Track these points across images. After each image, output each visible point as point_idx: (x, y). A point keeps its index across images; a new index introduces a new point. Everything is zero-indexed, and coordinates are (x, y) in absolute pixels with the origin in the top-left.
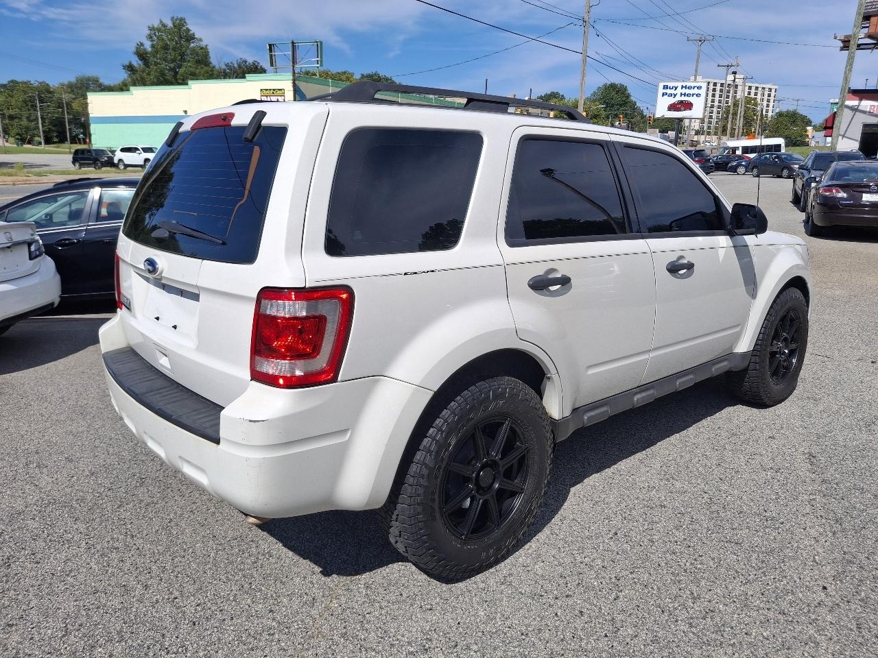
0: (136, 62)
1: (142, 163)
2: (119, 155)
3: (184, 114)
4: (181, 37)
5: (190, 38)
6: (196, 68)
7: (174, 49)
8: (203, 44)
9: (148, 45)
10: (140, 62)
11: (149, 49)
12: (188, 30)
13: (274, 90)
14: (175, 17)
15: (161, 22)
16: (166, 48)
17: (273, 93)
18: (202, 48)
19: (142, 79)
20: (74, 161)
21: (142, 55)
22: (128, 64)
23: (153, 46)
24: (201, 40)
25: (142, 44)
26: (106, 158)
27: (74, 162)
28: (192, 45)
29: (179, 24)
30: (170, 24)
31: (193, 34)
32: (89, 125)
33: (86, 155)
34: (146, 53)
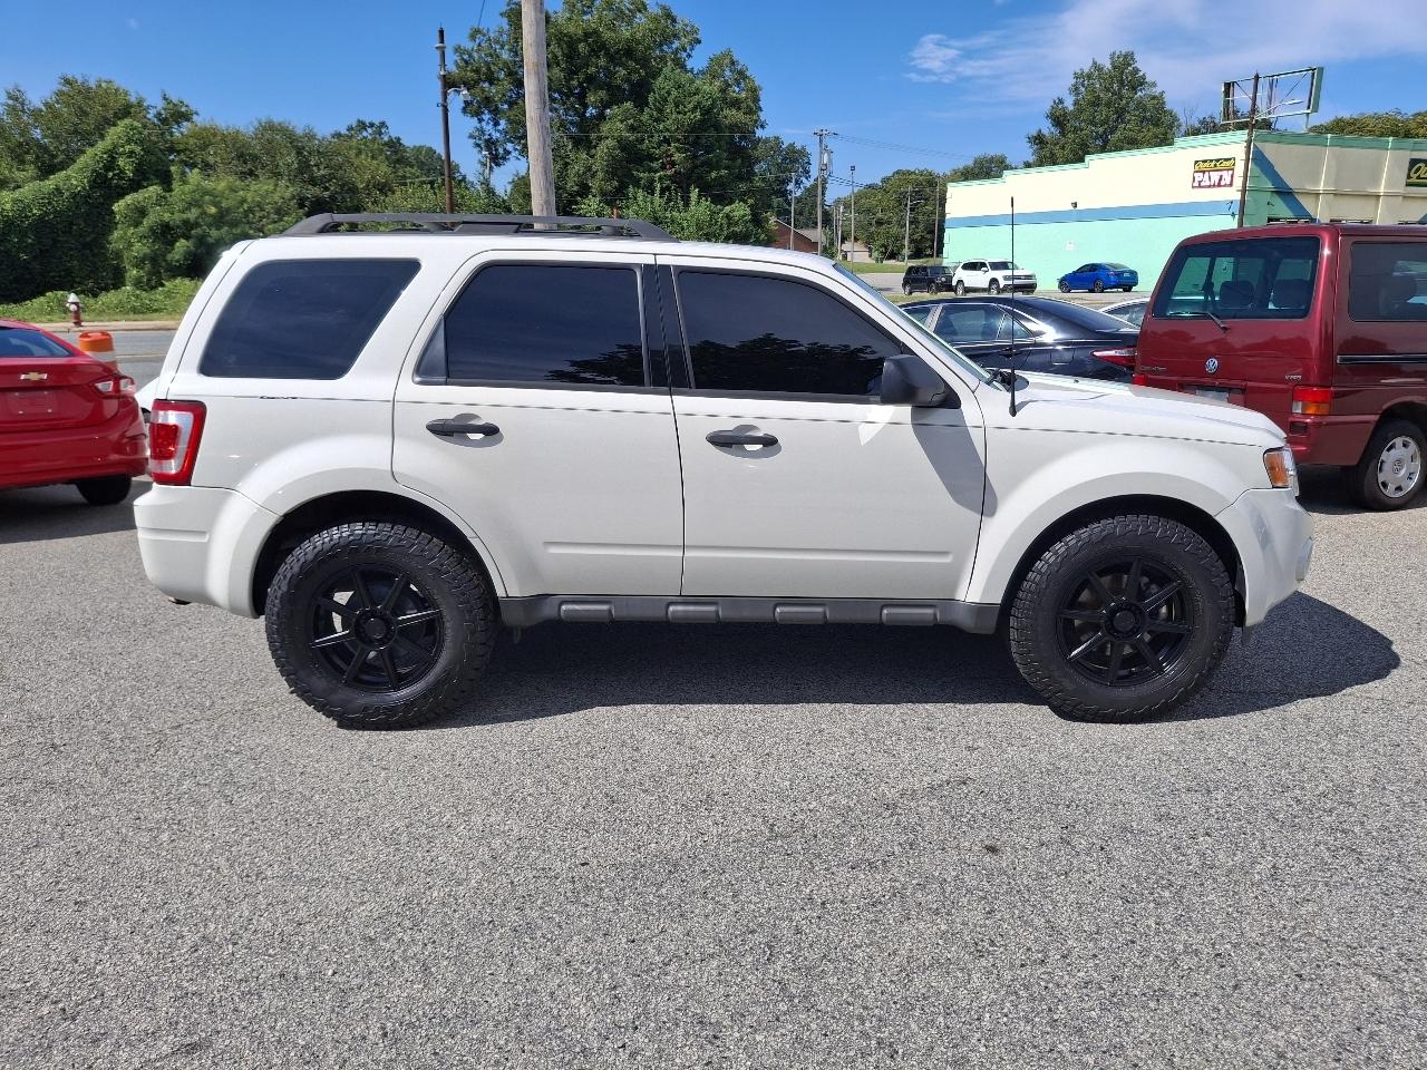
0: (1048, 129)
1: (986, 285)
2: (960, 274)
3: (1072, 208)
4: (1122, 83)
5: (1138, 83)
6: (1140, 131)
7: (1108, 105)
8: (1156, 91)
9: (1069, 103)
10: (1052, 129)
11: (1071, 108)
12: (1136, 71)
13: (1218, 160)
14: (1118, 53)
15: (1095, 63)
16: (1096, 102)
17: (1215, 165)
18: (1154, 98)
19: (1052, 154)
20: (906, 282)
21: (1059, 119)
22: (1035, 134)
23: (1076, 103)
24: (1154, 85)
25: (1061, 101)
26: (943, 279)
27: (904, 285)
28: (1139, 93)
29: (1124, 63)
30: (1108, 65)
31: (1144, 77)
32: (942, 231)
33: (920, 276)
34: (1065, 115)
